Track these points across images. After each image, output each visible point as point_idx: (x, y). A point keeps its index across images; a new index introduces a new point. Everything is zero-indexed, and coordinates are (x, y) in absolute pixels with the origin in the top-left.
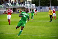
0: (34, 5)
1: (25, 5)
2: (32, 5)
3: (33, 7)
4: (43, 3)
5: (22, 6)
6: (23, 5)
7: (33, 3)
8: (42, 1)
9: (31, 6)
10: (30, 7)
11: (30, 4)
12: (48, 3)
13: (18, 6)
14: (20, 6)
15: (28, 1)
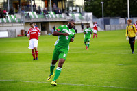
0: (90, 14)
1: (68, 15)
2: (86, 14)
3: (87, 20)
4: (112, 9)
5: (61, 18)
6: (63, 15)
7: (87, 11)
8: (109, 6)
9: (84, 17)
10: (81, 19)
11: (80, 12)
12: (124, 11)
13: (52, 18)
14: (56, 18)
15: (77, 6)
